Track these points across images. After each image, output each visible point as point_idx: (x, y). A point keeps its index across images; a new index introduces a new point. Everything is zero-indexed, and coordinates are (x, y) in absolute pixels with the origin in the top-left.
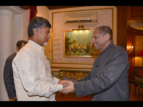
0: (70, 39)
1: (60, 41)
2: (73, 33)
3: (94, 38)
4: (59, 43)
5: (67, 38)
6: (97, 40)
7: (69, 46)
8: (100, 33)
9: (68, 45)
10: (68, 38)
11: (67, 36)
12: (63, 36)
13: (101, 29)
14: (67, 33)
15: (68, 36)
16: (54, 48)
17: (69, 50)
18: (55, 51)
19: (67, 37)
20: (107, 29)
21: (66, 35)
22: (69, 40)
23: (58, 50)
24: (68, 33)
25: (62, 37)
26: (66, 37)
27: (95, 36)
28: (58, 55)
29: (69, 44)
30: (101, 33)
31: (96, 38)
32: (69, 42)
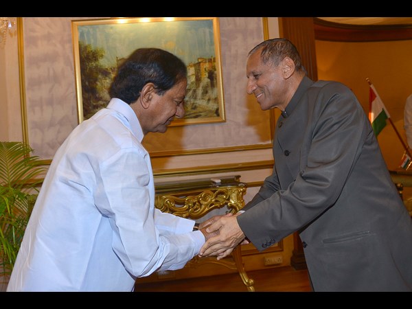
0: (102, 56)
1: (60, 66)
2: (112, 28)
3: (252, 77)
4: (51, 72)
5: (89, 49)
6: (262, 81)
7: (98, 83)
8: (265, 61)
9: (96, 80)
10: (93, 48)
11: (87, 43)
12: (71, 41)
13: (265, 50)
14: (85, 29)
15: (92, 41)
16: (28, 95)
17: (101, 102)
18: (37, 109)
19: (89, 45)
20: (282, 47)
21: (82, 35)
22: (96, 60)
23: (50, 102)
24: (91, 30)
25: (68, 46)
26: (86, 47)
27: (253, 73)
28: (51, 125)
29: (100, 76)
30: (267, 59)
31: (256, 76)
32: (97, 66)
